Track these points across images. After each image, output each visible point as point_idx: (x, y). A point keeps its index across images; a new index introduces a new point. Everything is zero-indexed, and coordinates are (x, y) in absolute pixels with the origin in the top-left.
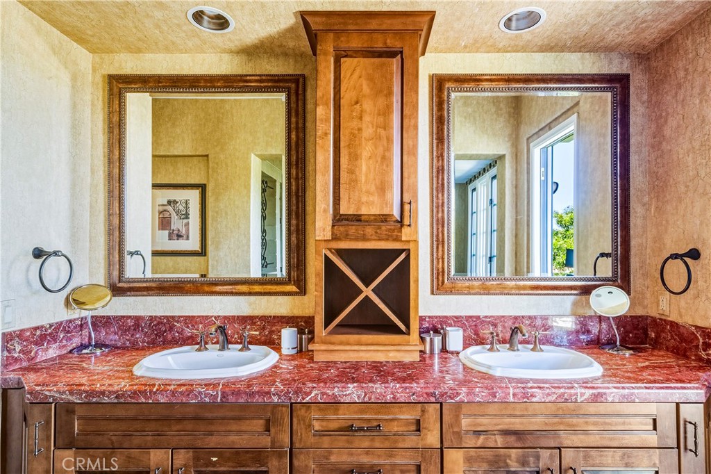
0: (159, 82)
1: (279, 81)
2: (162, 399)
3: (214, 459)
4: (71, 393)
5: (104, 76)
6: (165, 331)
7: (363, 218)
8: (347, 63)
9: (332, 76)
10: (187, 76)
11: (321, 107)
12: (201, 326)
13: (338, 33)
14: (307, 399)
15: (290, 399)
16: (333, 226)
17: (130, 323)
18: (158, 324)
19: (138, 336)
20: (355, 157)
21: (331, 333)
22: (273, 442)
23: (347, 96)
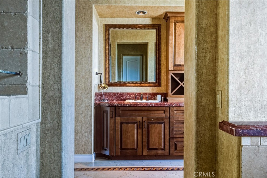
0: (120, 26)
1: (154, 26)
2: (140, 106)
3: (152, 119)
4: (119, 104)
5: (104, 24)
6: (121, 97)
7: (181, 65)
8: (177, 25)
9: (173, 28)
10: (127, 25)
11: (171, 36)
12: (131, 95)
13: (175, 17)
14: (173, 106)
15: (170, 105)
16: (174, 67)
17: (112, 94)
18: (120, 95)
19: (114, 98)
20: (179, 49)
21: (172, 95)
22: (165, 116)
23: (177, 34)
